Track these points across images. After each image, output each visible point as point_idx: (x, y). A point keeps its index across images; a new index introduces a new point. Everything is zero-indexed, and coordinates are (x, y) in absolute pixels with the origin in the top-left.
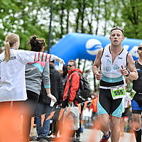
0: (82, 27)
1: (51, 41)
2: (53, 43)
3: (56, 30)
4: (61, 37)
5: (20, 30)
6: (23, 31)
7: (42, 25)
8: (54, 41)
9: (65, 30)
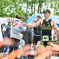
0: (41, 11)
1: (27, 17)
2: (28, 18)
3: (30, 12)
4: (32, 16)
5: (14, 12)
6: (15, 13)
7: (23, 10)
8: (29, 17)
9: (33, 12)
